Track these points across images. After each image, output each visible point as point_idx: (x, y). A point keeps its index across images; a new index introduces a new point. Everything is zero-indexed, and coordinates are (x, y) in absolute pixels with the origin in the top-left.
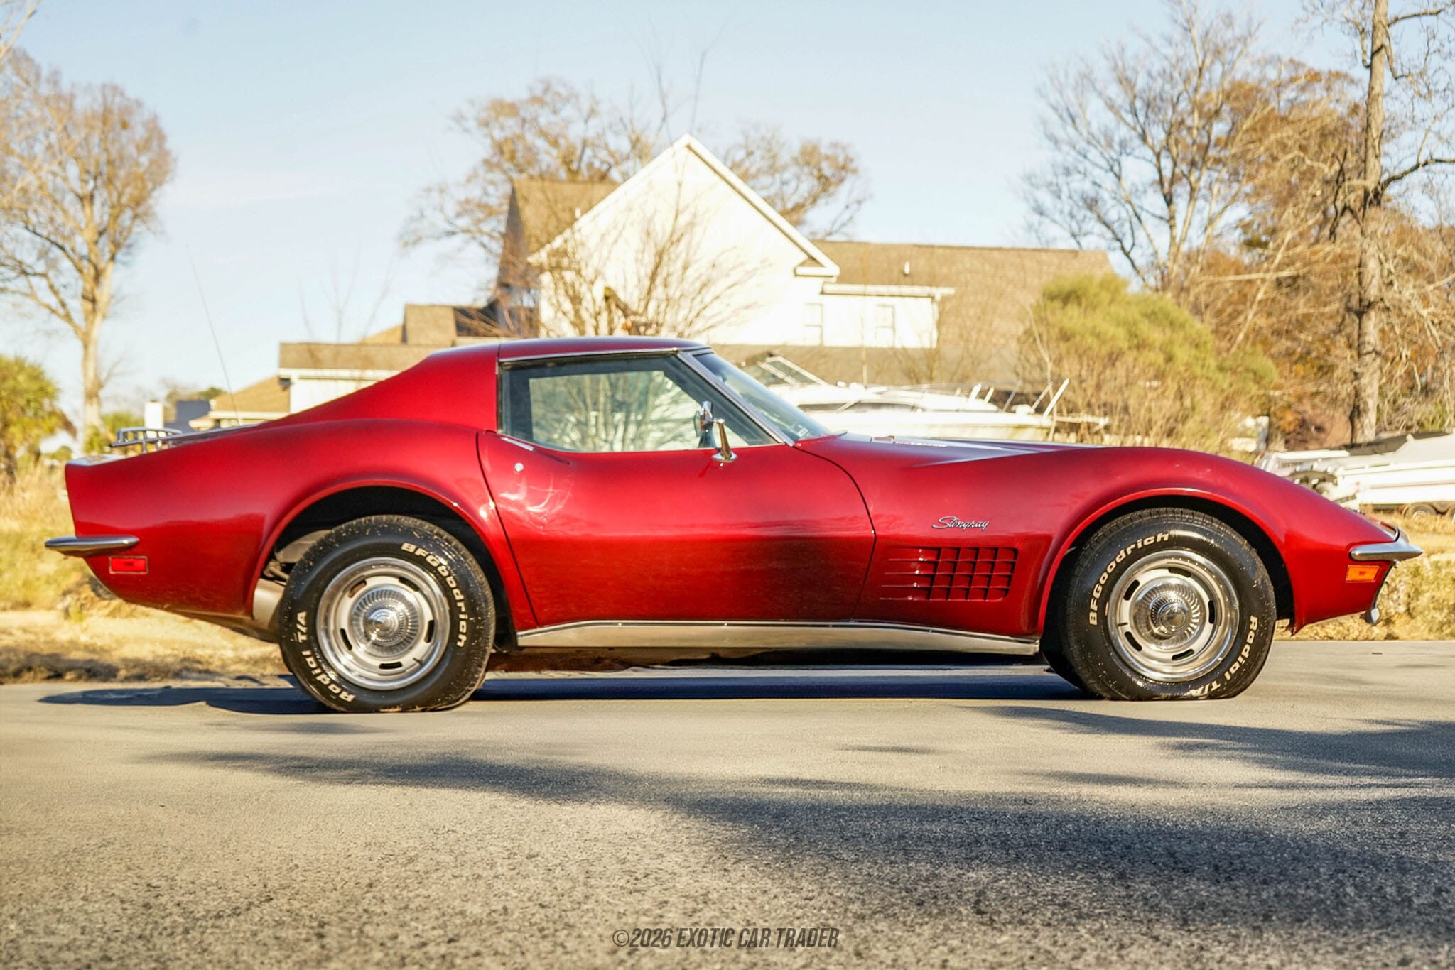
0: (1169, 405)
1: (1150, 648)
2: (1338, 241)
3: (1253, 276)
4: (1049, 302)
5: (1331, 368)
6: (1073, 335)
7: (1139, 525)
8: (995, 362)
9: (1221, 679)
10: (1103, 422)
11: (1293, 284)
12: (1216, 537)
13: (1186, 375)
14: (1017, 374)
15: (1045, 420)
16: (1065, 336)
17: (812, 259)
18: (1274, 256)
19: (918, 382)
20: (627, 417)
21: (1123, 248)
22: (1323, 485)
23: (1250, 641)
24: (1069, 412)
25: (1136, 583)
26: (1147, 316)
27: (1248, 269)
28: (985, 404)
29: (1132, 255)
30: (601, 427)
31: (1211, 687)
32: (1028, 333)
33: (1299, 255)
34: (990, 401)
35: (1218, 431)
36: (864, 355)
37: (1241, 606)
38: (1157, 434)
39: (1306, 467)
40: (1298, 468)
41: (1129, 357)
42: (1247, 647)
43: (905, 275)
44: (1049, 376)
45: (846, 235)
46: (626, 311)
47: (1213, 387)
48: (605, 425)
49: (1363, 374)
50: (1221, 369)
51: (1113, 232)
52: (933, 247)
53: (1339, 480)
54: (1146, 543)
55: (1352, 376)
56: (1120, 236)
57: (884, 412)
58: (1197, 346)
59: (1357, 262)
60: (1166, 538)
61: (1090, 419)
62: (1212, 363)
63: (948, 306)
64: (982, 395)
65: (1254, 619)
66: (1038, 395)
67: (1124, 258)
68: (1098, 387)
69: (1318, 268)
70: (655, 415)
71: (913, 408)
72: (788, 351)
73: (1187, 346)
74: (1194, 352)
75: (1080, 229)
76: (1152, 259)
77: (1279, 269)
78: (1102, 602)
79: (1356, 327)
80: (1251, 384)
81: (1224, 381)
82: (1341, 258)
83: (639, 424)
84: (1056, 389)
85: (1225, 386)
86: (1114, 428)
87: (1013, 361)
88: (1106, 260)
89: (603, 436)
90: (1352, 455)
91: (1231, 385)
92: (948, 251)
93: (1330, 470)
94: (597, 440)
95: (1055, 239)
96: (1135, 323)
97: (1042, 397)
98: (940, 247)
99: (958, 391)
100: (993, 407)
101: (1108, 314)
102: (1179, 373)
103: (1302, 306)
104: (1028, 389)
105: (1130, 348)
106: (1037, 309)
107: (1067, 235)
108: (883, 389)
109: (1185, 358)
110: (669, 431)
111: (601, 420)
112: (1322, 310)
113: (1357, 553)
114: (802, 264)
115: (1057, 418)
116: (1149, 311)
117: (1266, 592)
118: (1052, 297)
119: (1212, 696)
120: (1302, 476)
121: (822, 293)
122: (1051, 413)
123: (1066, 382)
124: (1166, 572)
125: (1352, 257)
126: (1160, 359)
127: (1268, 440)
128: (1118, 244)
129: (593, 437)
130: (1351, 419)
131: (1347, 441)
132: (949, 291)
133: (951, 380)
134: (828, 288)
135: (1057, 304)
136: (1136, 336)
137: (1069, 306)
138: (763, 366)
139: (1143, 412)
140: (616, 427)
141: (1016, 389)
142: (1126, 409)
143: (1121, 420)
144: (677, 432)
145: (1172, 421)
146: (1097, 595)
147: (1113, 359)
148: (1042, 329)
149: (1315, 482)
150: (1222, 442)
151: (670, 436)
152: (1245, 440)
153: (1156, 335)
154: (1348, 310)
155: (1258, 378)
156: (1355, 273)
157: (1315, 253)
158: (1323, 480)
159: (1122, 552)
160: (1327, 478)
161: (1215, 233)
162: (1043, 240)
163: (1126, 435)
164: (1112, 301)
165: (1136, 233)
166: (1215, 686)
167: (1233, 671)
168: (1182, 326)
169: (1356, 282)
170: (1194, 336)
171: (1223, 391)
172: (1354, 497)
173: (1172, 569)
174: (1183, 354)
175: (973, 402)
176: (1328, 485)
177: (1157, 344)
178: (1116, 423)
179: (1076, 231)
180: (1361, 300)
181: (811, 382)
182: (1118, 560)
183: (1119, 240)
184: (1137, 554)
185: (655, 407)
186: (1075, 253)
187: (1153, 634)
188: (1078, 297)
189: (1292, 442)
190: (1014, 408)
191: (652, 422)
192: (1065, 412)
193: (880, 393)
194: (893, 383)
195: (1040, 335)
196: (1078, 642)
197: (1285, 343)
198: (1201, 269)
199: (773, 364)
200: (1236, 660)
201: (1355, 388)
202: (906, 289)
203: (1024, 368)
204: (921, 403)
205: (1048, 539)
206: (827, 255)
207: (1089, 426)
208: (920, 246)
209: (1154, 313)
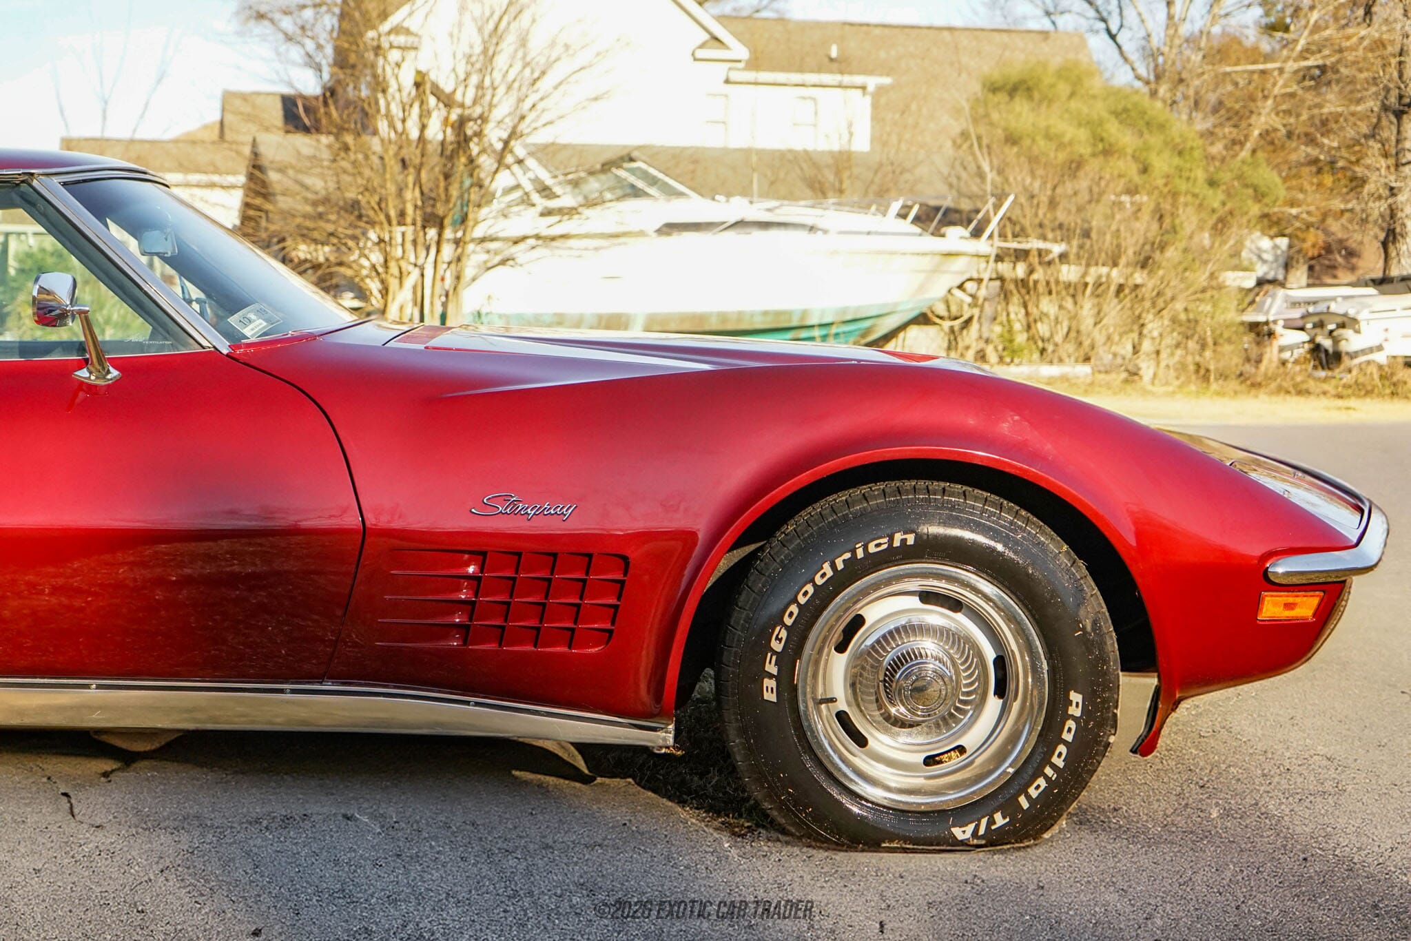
0: (1145, 227)
1: (880, 741)
2: (1376, 25)
3: (1269, 66)
4: (990, 96)
5: (1364, 181)
6: (1021, 138)
7: (863, 513)
8: (922, 171)
9: (1010, 807)
10: (1057, 249)
11: (1319, 77)
12: (1006, 541)
13: (1166, 190)
14: (951, 186)
15: (983, 245)
16: (1012, 139)
17: (716, 39)
18: (1296, 41)
19: (824, 194)
20: (440, 235)
21: (1108, 31)
22: (1341, 331)
23: (1068, 737)
24: (1015, 236)
25: (858, 621)
26: (1116, 114)
27: (1268, 58)
28: (906, 225)
29: (1119, 39)
30: (409, 246)
31: (991, 821)
32: (965, 135)
33: (1326, 40)
34: (913, 222)
35: (1206, 263)
36: (754, 159)
37: (1053, 671)
38: (1128, 265)
39: (1321, 307)
40: (1311, 309)
41: (1093, 166)
42: (1062, 748)
43: (831, 60)
44: (989, 188)
45: (777, 11)
46: (447, 101)
47: (1200, 205)
48: (415, 242)
49: (1400, 189)
50: (1212, 183)
51: (1097, 11)
52: (868, 25)
53: (1363, 326)
54: (872, 548)
55: (1388, 192)
56: (1105, 14)
57: (773, 233)
58: (1180, 153)
59: (1397, 48)
60: (911, 539)
61: (1041, 245)
62: (1200, 175)
63: (883, 100)
64: (903, 216)
65: (1076, 697)
66: (978, 211)
67: (1110, 42)
68: (1053, 204)
69: (1350, 57)
70: (478, 232)
71: (812, 229)
72: (654, 154)
73: (1167, 154)
74: (1177, 161)
75: (1055, 7)
76: (1143, 43)
77: (1303, 55)
78: (788, 659)
79: (1395, 132)
80: (1250, 202)
81: (1215, 199)
82: (1380, 44)
83: (457, 242)
84: (997, 207)
85: (1216, 205)
86: (1072, 257)
87: (945, 171)
88: (1083, 43)
89: (412, 259)
90: (1383, 293)
91: (1224, 204)
92: (887, 31)
93: (1352, 312)
94: (403, 264)
95: (1025, 18)
96: (1101, 123)
97: (980, 216)
98: (877, 26)
99: (874, 208)
100: (917, 230)
101: (1067, 110)
102: (1157, 188)
103: (1332, 102)
104: (966, 205)
105: (1094, 155)
106: (976, 102)
107: (1040, 12)
108: (773, 203)
109: (1165, 168)
110: (496, 253)
111: (409, 237)
112: (1353, 108)
113: (1280, 570)
114: (702, 46)
115: (998, 243)
116: (1120, 107)
117: (1102, 645)
118: (994, 89)
119: (994, 841)
120: (1316, 319)
121: (727, 81)
122: (991, 237)
123: (1011, 198)
124: (914, 602)
125: (1392, 42)
126: (1133, 169)
127: (1287, 266)
128: (1103, 25)
129: (398, 260)
130: (1385, 245)
131: (1378, 274)
132: (887, 80)
133: (866, 193)
134: (734, 76)
135: (1002, 97)
136: (1102, 140)
137: (1017, 99)
138: (621, 173)
139: (1108, 237)
140: (428, 249)
141: (948, 202)
142: (1087, 234)
143: (1081, 247)
144: (506, 254)
145: (1147, 247)
146: (777, 646)
147: (1075, 166)
148: (982, 130)
149: (1331, 327)
150: (1212, 276)
151: (498, 259)
152: (1241, 274)
153: (1126, 139)
154: (1385, 108)
155: (1259, 195)
156: (1394, 61)
157: (1348, 38)
158: (1342, 326)
159: (827, 567)
160: (1347, 322)
161: (1222, 12)
162: (1010, 20)
163: (1088, 265)
164: (1072, 95)
165: (1125, 13)
166: (1000, 820)
167: (1033, 792)
168: (1162, 127)
169: (1396, 74)
170: (1178, 140)
171: (1214, 211)
172: (1380, 348)
173: (927, 597)
174: (1162, 164)
175: (890, 222)
176: (1347, 333)
177: (1129, 151)
178: (1074, 250)
179: (1052, 9)
180: (1401, 97)
181: (681, 194)
182: (819, 581)
183: (1104, 20)
184: (855, 571)
185: (476, 223)
186: (1044, 34)
187: (888, 717)
188: (1029, 89)
189: (1317, 268)
190: (944, 230)
191: (473, 240)
192: (1010, 235)
193: (769, 210)
194: (790, 197)
195: (979, 138)
196: (743, 731)
197: (1304, 151)
198: (1204, 57)
199: (632, 171)
200: (1039, 773)
201: (1390, 206)
202: (826, 78)
203: (959, 178)
204: (820, 223)
205: (688, 537)
206: (734, 34)
207: (1040, 253)
208: (851, 25)
209: (1126, 110)
